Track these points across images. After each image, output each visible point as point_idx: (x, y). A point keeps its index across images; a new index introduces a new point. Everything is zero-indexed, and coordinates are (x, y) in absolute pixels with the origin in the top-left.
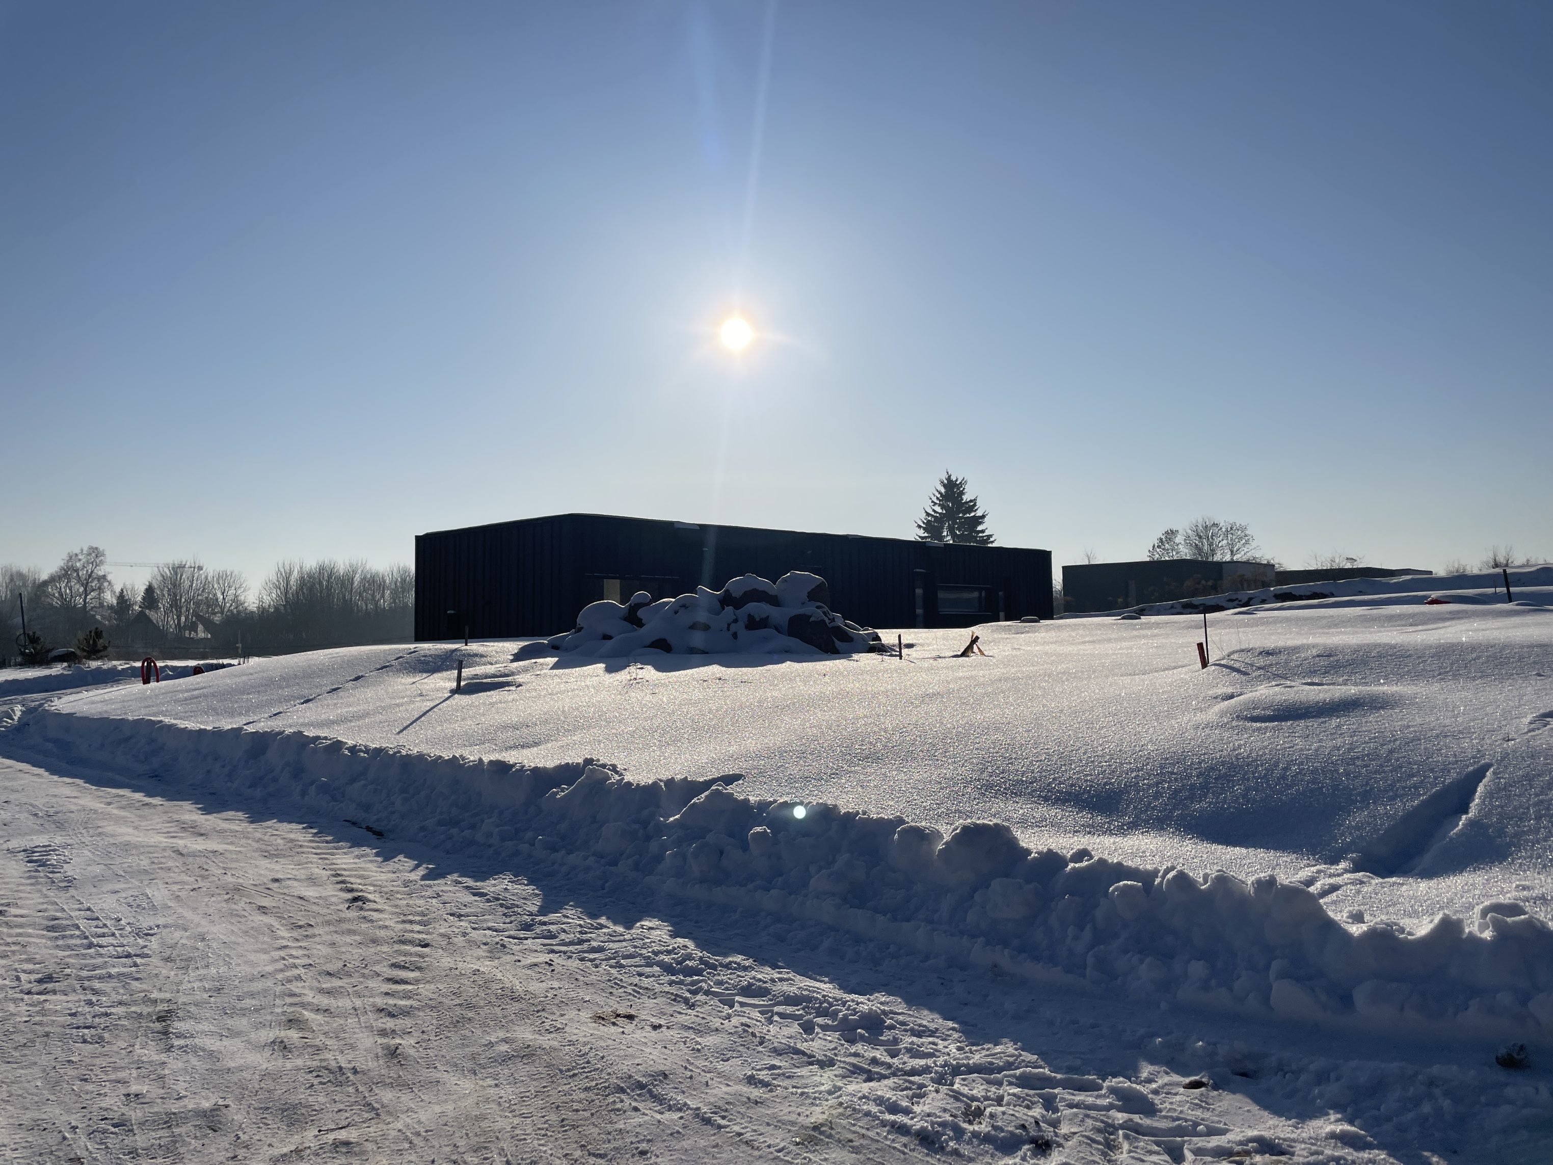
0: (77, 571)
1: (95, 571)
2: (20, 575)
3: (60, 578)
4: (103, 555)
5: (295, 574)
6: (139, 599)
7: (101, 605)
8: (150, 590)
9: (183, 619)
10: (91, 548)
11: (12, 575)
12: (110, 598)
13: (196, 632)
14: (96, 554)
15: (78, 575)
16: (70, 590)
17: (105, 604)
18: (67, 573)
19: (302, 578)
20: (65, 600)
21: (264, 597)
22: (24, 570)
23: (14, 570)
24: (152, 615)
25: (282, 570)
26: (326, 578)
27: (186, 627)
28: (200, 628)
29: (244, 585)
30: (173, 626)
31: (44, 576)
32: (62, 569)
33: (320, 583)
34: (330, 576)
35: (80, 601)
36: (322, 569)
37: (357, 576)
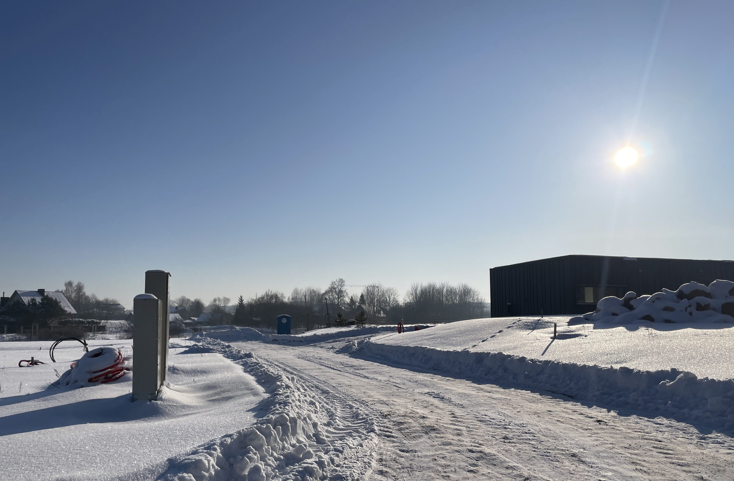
0: (335, 289)
1: (342, 289)
2: (314, 291)
3: (329, 291)
4: (344, 282)
5: (419, 289)
6: (359, 300)
7: (344, 303)
8: (362, 296)
9: (375, 308)
10: (340, 279)
11: (310, 291)
12: (347, 300)
13: (380, 314)
14: (342, 281)
15: (335, 290)
16: (333, 297)
17: (346, 302)
18: (332, 290)
19: (422, 291)
20: (331, 301)
21: (407, 299)
22: (315, 289)
23: (311, 289)
24: (363, 306)
25: (414, 287)
26: (431, 290)
27: (376, 312)
28: (382, 312)
29: (397, 294)
30: (372, 312)
31: (323, 291)
32: (330, 288)
33: (429, 293)
34: (433, 290)
35: (336, 301)
36: (430, 286)
37: (445, 289)
